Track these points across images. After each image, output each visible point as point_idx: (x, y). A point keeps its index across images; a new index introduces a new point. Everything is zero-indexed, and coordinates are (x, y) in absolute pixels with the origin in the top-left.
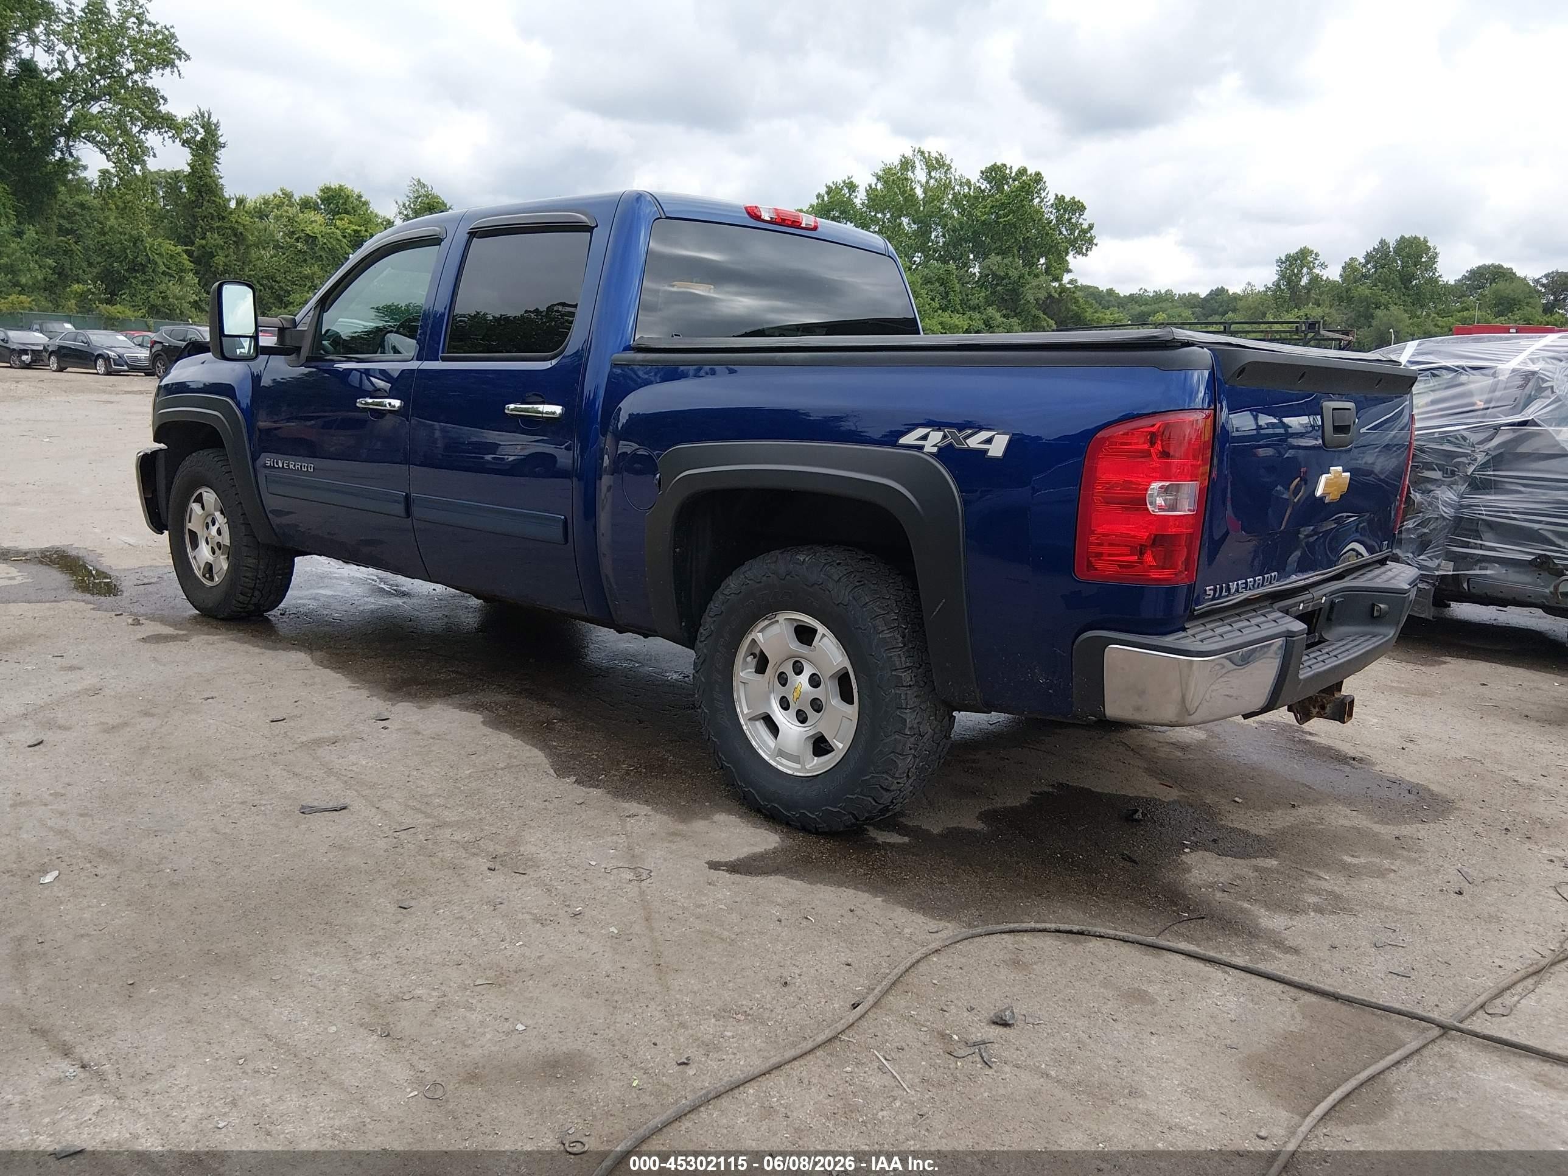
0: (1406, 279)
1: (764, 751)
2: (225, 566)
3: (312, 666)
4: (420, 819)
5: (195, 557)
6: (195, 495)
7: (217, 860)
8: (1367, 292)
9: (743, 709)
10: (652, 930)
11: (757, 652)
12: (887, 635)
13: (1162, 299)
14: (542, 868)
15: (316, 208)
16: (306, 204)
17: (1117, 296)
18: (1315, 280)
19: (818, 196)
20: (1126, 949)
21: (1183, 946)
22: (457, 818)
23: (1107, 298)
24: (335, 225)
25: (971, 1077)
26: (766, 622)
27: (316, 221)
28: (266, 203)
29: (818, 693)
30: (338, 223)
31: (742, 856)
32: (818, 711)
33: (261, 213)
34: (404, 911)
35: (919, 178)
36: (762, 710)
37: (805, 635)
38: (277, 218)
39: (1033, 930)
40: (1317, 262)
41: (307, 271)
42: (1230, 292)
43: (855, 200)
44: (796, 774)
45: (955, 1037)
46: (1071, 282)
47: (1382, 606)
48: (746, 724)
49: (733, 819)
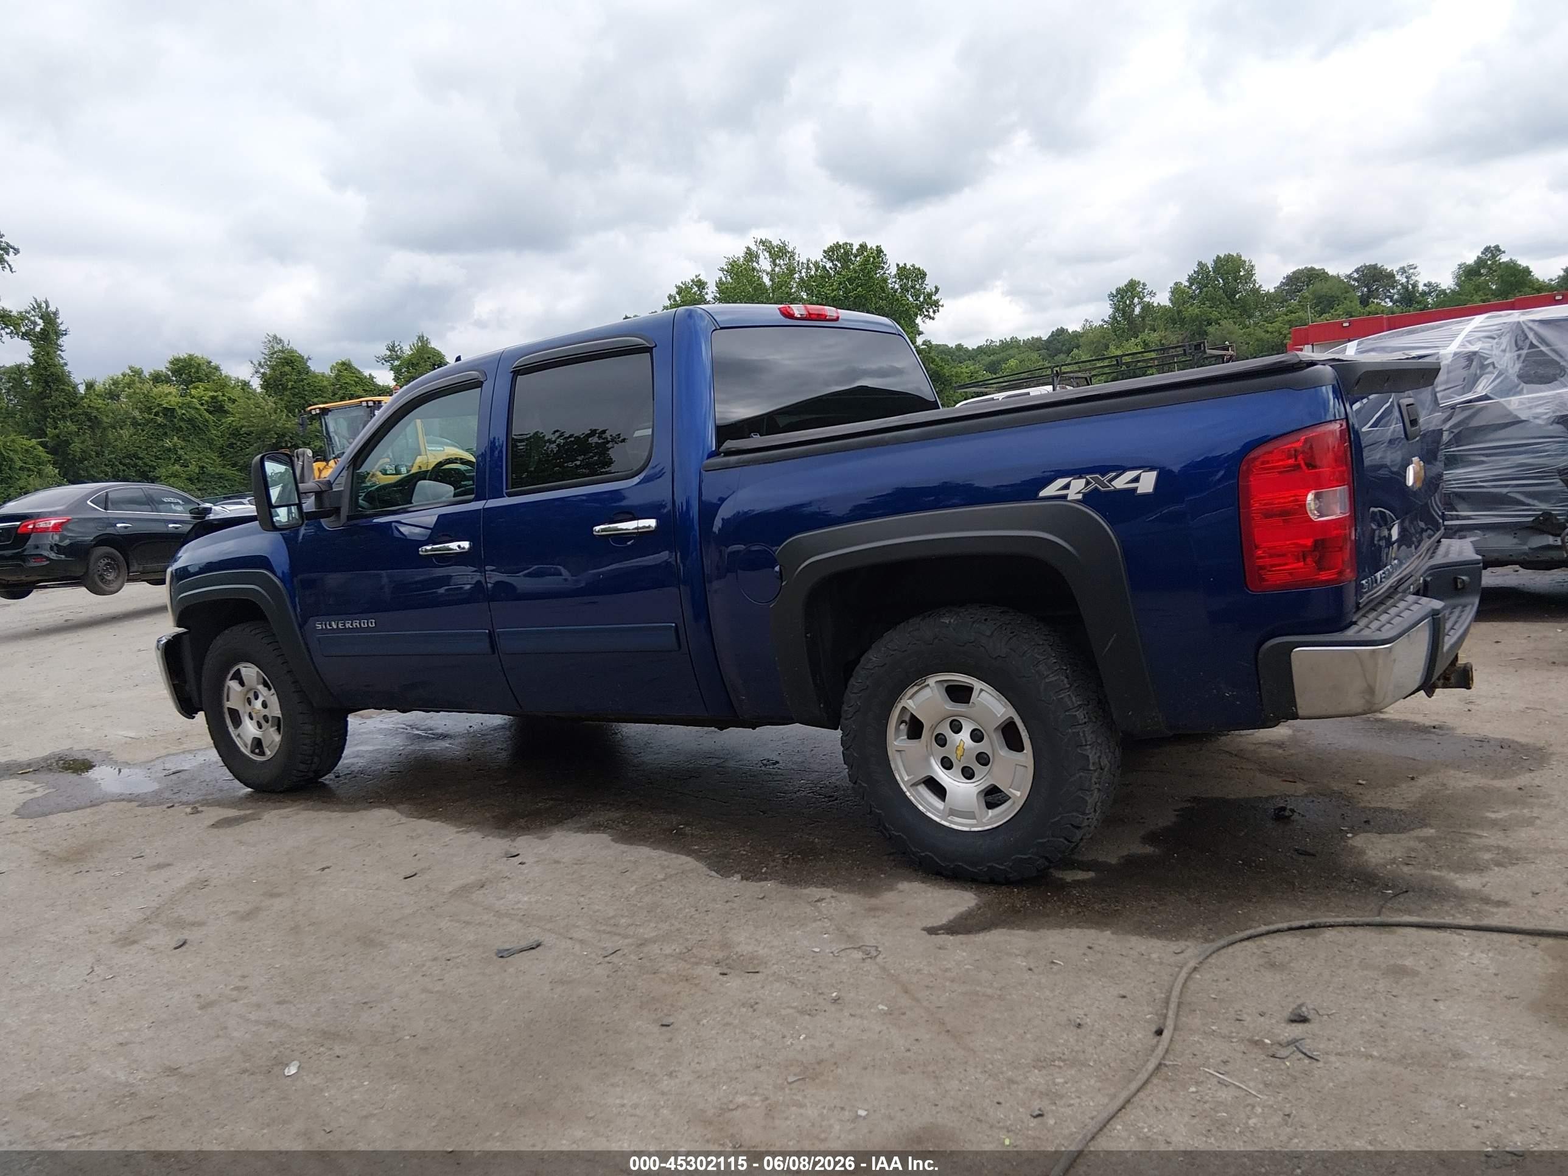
0: (1231, 294)
1: (933, 813)
2: (277, 738)
3: (404, 819)
4: (620, 942)
5: (239, 735)
6: (232, 672)
7: (450, 1018)
8: (1197, 311)
9: (903, 778)
10: (918, 1000)
11: (907, 719)
12: (1052, 678)
13: (1010, 346)
14: (770, 964)
15: (167, 380)
16: (157, 378)
17: (967, 350)
18: (1147, 308)
19: (670, 297)
20: (1359, 933)
21: (1407, 919)
22: (655, 934)
23: (957, 354)
24: (191, 394)
25: (1306, 1073)
26: (916, 688)
27: (170, 393)
28: (115, 383)
29: (983, 747)
30: (193, 392)
31: (951, 918)
32: (985, 765)
33: (112, 395)
34: (668, 1028)
35: (763, 268)
36: (924, 775)
37: (959, 694)
38: (129, 397)
39: (1268, 933)
40: (1146, 291)
41: (168, 443)
42: (1070, 331)
43: (706, 296)
44: (973, 829)
45: (1267, 1041)
46: (924, 343)
47: (1464, 578)
48: (909, 791)
49: (917, 886)
